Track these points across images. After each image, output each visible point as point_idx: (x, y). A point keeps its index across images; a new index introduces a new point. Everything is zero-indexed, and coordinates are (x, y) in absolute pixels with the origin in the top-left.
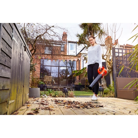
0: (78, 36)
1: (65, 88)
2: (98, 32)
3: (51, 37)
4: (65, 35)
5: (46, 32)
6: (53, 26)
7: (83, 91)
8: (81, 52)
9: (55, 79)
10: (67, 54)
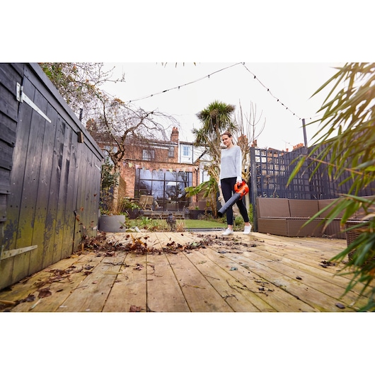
0: (195, 131)
1: (170, 215)
2: (227, 127)
3: (150, 131)
4: (175, 133)
5: (141, 123)
6: (152, 113)
7: (202, 219)
8: (201, 159)
9: (159, 200)
10: (179, 162)
